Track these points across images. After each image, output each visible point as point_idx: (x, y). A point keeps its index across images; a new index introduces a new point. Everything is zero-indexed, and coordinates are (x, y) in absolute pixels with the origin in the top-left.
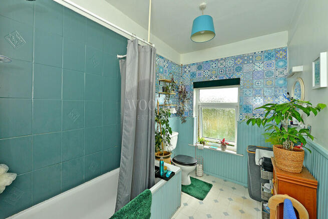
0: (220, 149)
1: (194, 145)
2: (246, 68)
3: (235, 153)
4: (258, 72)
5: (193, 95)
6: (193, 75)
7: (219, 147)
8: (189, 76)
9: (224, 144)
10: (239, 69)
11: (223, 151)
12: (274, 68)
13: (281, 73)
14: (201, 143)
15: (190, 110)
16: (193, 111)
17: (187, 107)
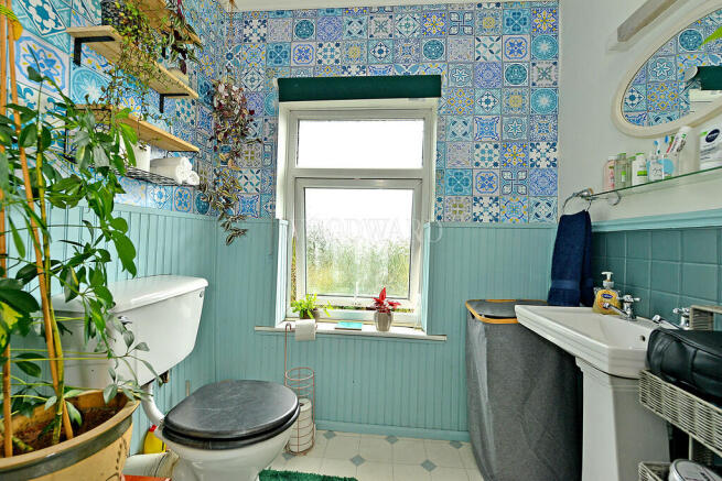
0: (371, 329)
1: (280, 325)
2: (457, 48)
3: (422, 334)
4: (488, 66)
5: (275, 130)
6: (278, 54)
7: (366, 322)
8: (261, 55)
9: (383, 309)
10: (436, 50)
11: (382, 333)
12: (527, 58)
13: (544, 74)
14: (304, 315)
15: (261, 192)
16: (273, 193)
17: (248, 180)
